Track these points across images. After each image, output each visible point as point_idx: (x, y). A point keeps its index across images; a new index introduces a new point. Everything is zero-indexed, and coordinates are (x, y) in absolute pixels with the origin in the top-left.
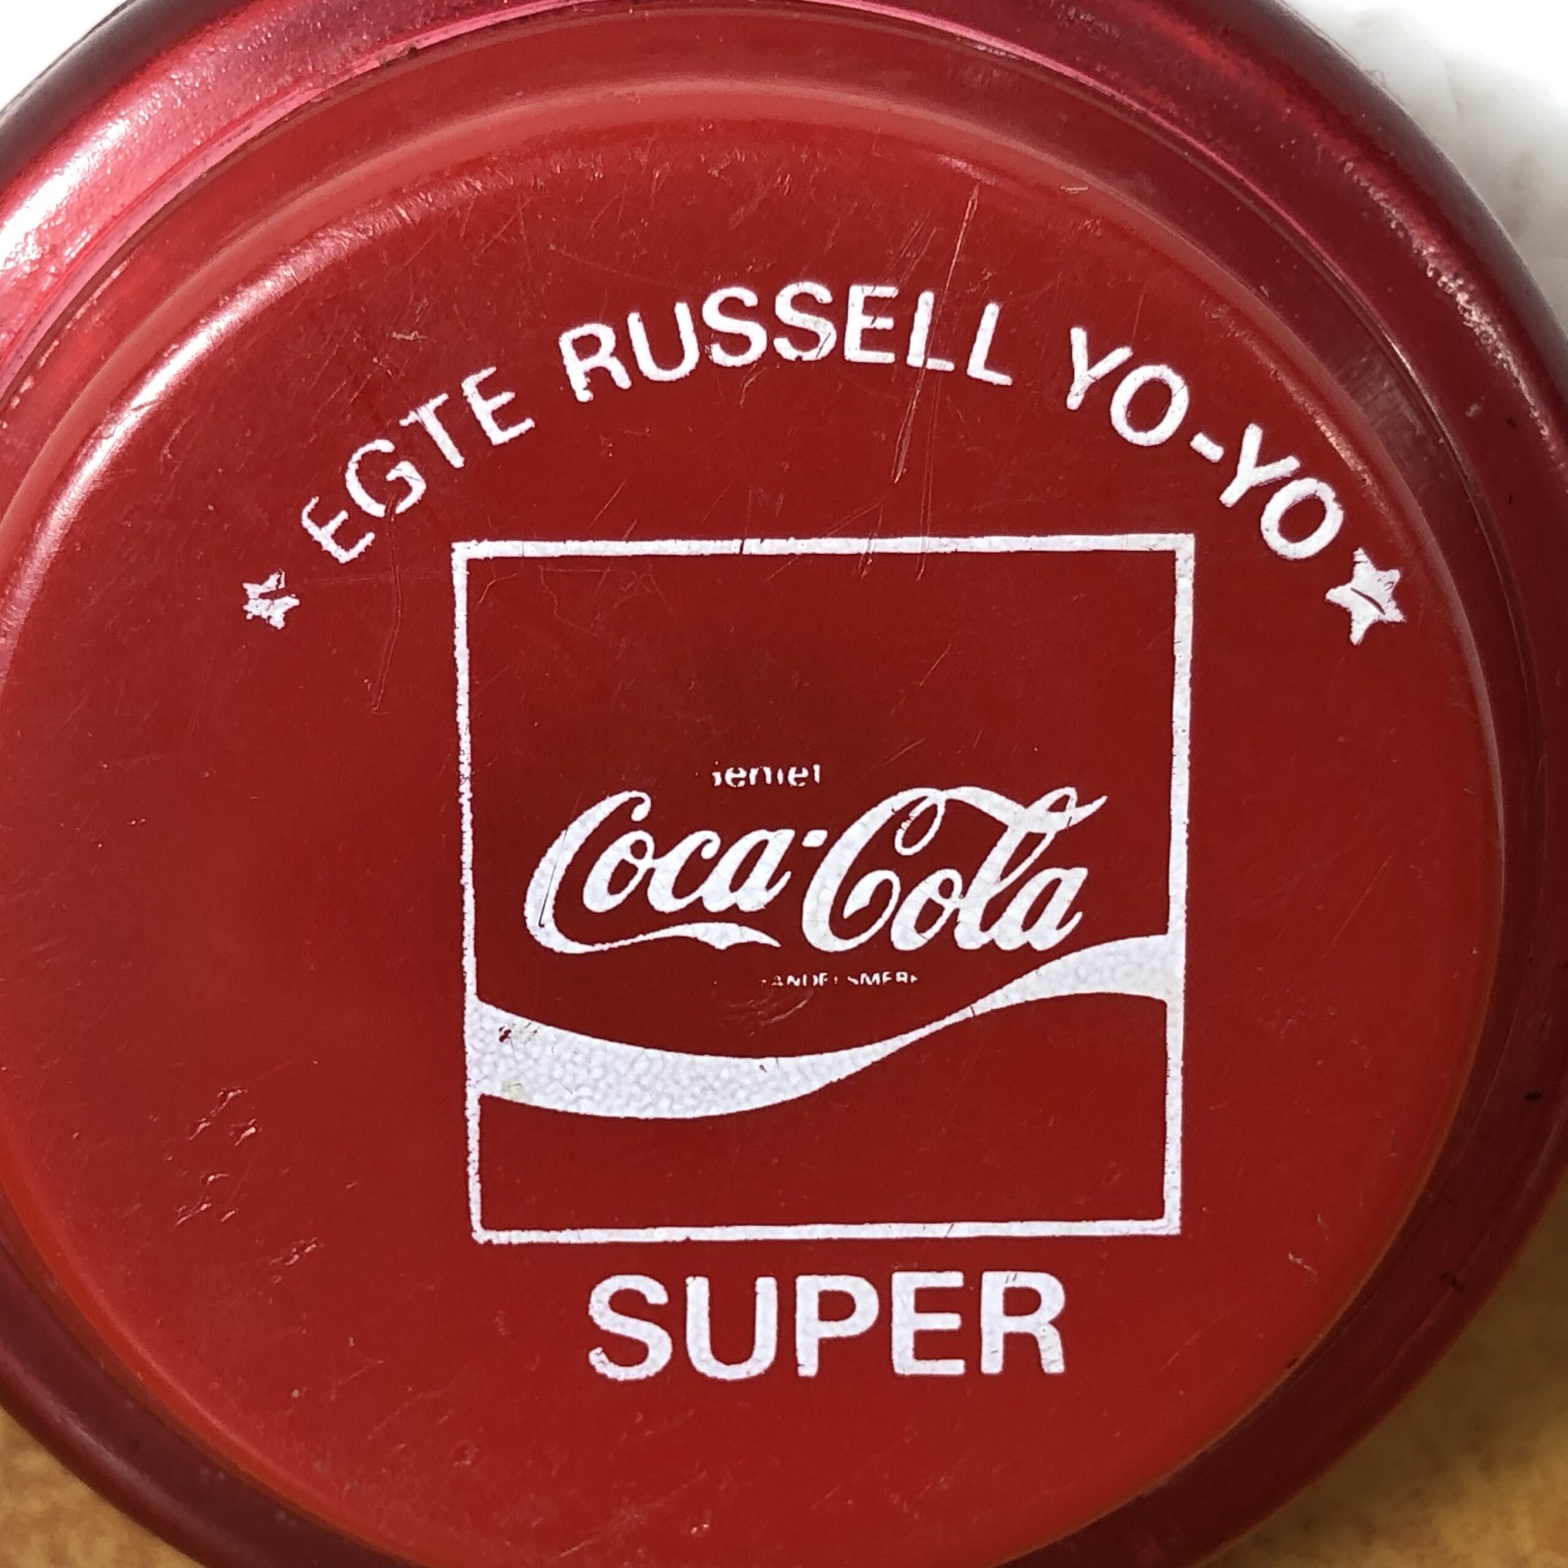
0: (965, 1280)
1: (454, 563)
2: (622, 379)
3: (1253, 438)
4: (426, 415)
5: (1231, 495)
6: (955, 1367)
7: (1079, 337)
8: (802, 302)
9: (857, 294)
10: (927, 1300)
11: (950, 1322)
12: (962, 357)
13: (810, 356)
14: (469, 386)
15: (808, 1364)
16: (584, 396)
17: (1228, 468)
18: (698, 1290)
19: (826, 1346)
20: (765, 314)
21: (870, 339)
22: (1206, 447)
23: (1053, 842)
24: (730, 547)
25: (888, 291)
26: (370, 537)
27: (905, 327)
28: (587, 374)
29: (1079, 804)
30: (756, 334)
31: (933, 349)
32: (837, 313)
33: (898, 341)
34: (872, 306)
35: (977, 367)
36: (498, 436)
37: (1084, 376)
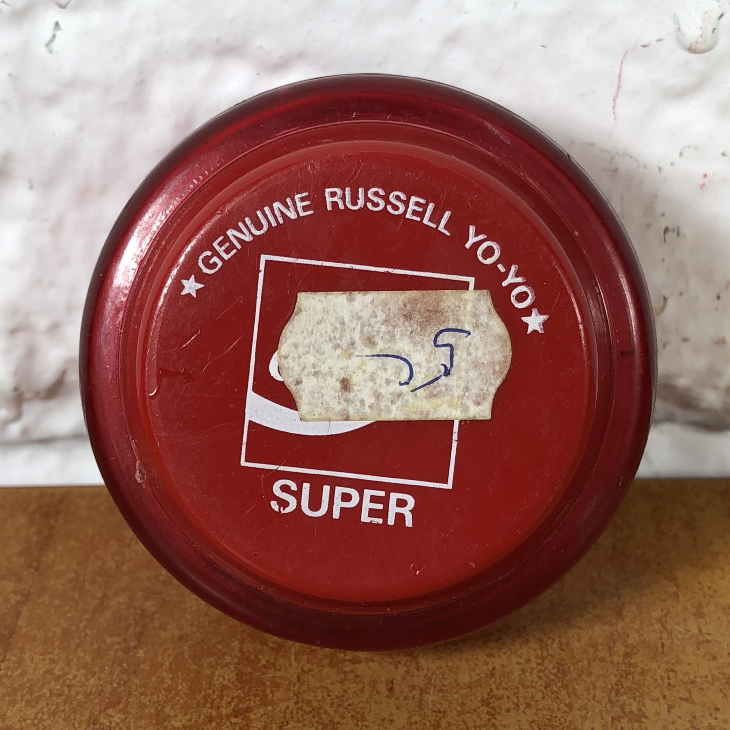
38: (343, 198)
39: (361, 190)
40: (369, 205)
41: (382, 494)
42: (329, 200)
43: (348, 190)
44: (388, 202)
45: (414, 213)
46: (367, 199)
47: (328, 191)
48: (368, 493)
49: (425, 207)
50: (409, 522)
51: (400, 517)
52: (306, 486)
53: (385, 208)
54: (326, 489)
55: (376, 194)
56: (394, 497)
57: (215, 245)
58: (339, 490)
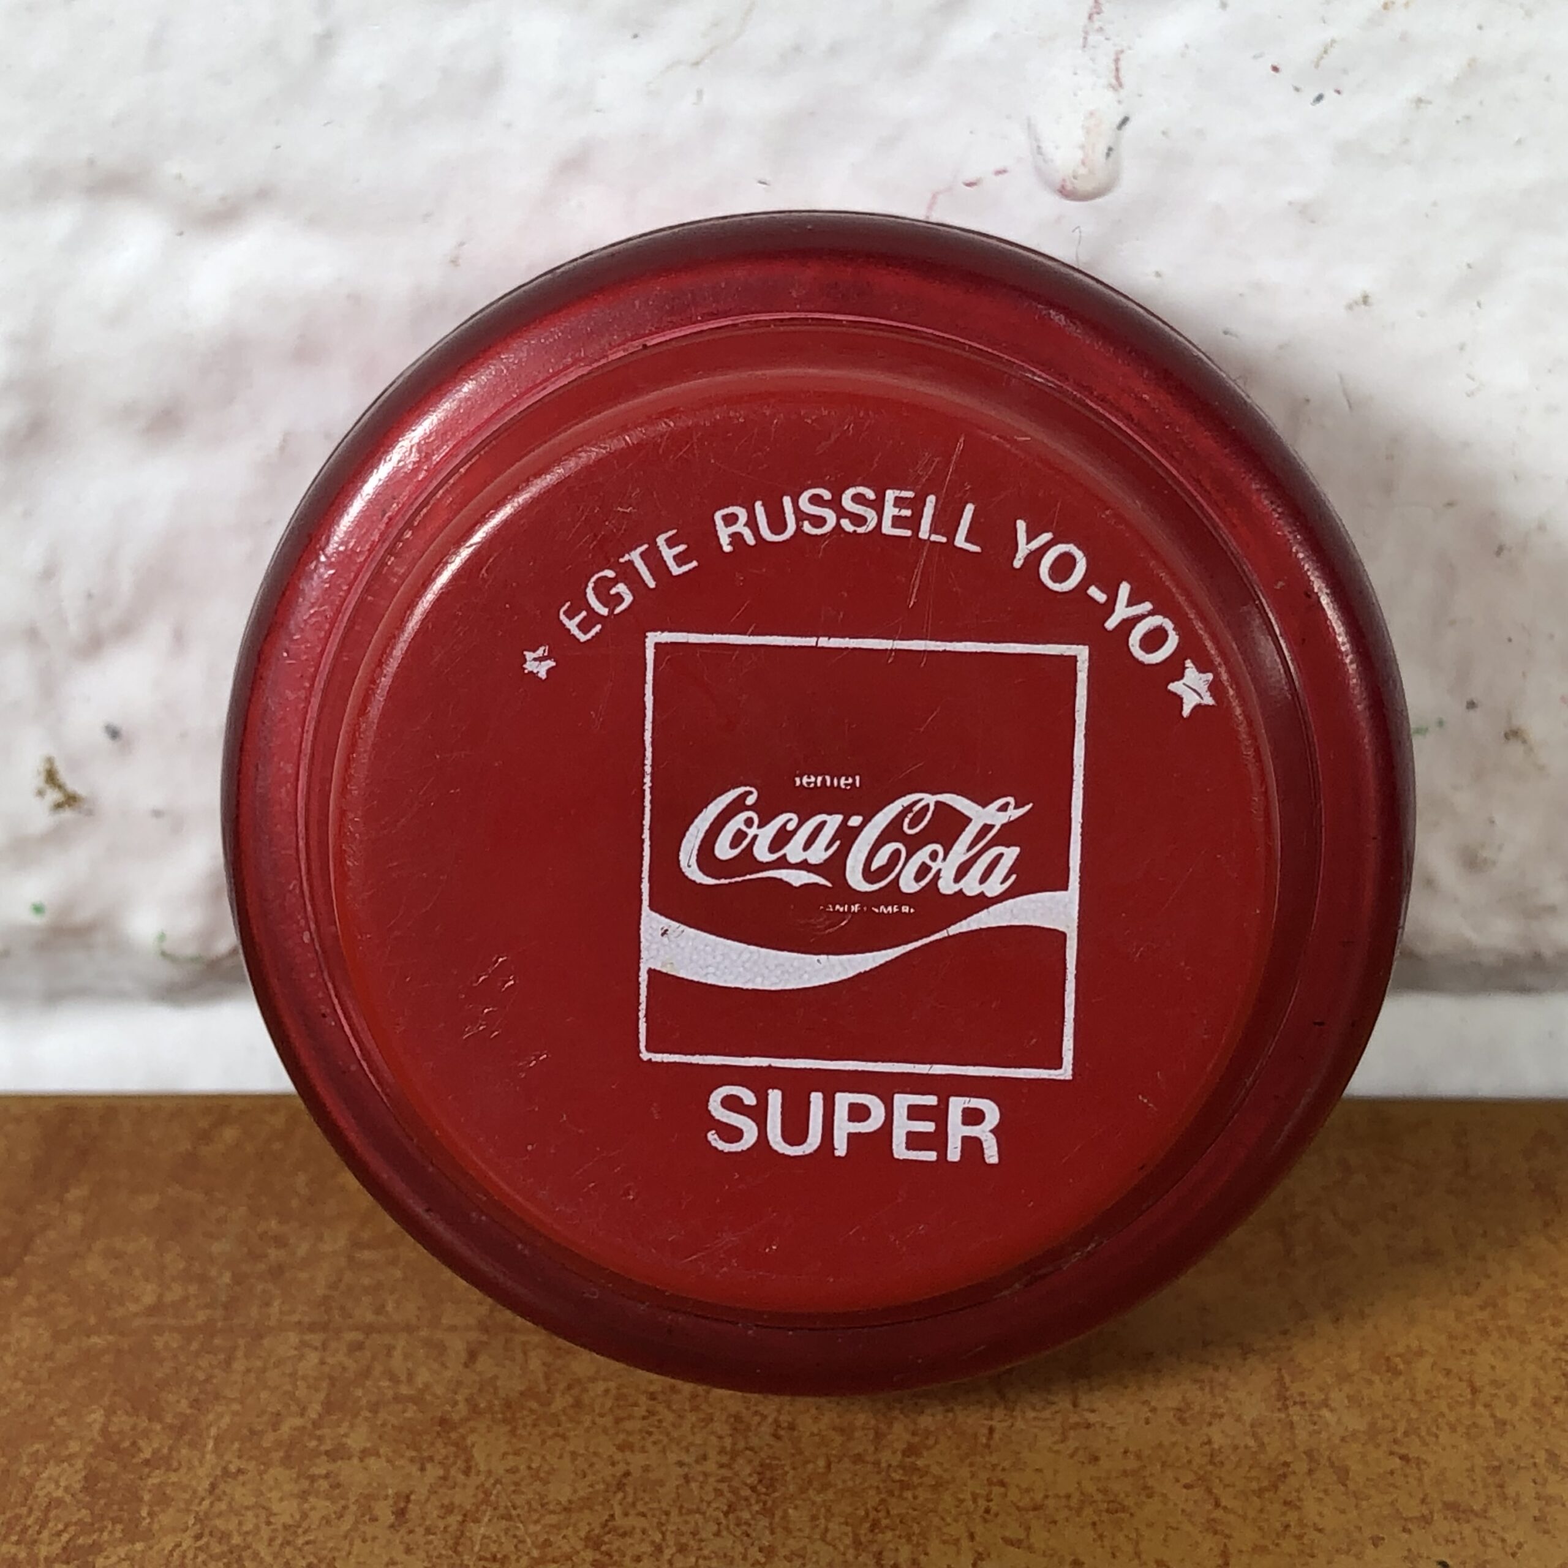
0: (939, 1101)
1: (647, 645)
2: (750, 540)
3: (1124, 590)
4: (635, 556)
5: (1111, 624)
6: (931, 1156)
7: (1021, 525)
8: (858, 499)
9: (890, 495)
10: (915, 1113)
11: (929, 1127)
12: (952, 534)
13: (861, 530)
14: (661, 540)
15: (841, 1148)
16: (727, 549)
17: (1109, 607)
18: (775, 1097)
19: (852, 1137)
20: (835, 504)
21: (897, 522)
22: (1096, 593)
23: (999, 830)
24: (811, 641)
25: (910, 494)
26: (598, 627)
27: (918, 516)
28: (730, 536)
29: (1016, 807)
30: (830, 516)
31: (934, 530)
32: (878, 505)
33: (914, 523)
34: (899, 502)
35: (960, 541)
36: (676, 571)
37: (1024, 549)
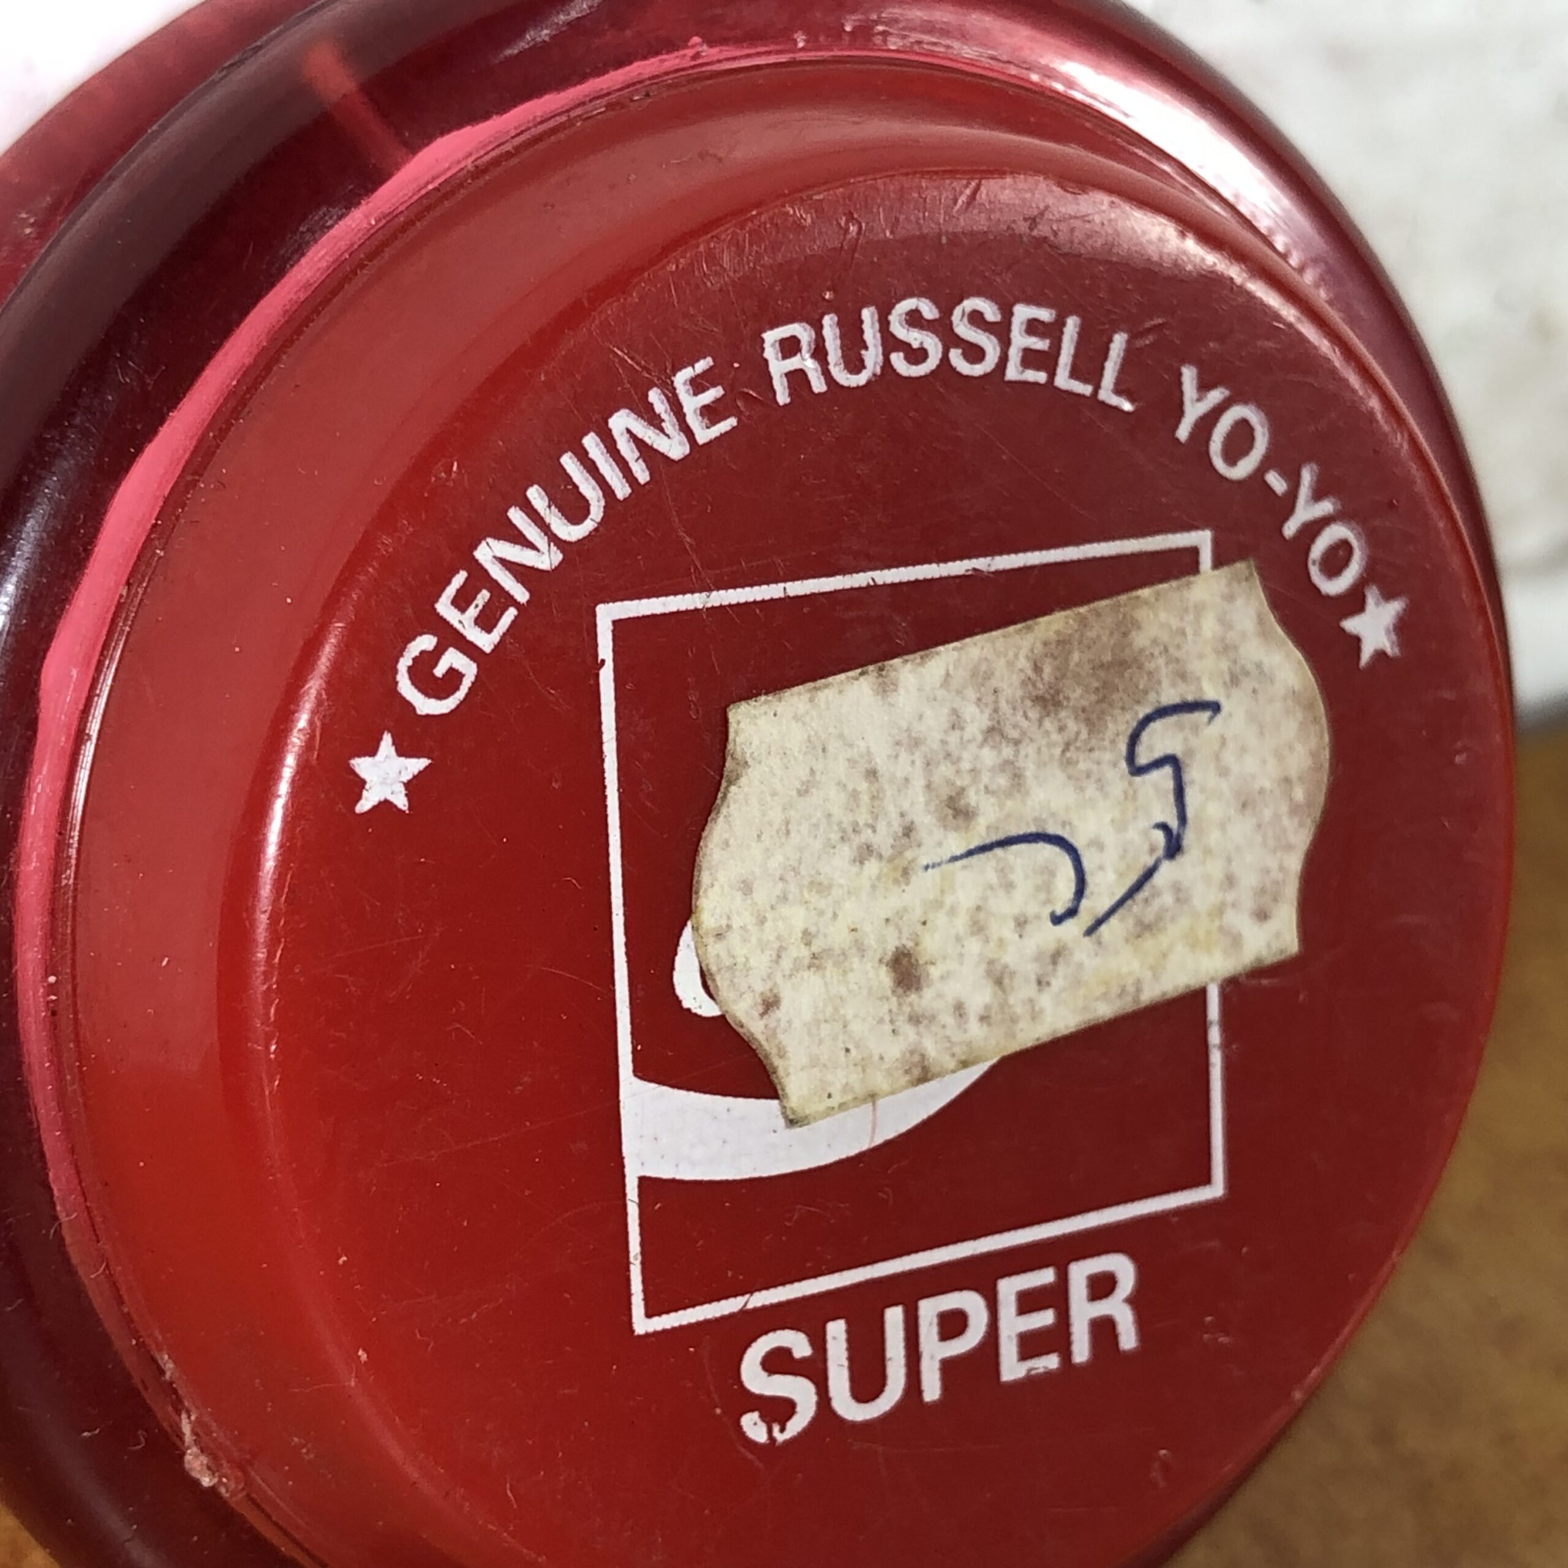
38: (820, 353)
39: (868, 315)
40: (898, 360)
41: (1046, 1276)
42: (778, 368)
43: (829, 322)
44: (950, 340)
45: (1030, 358)
46: (890, 343)
47: (771, 337)
48: (1009, 1288)
49: (1053, 331)
50: (1128, 1339)
51: (1104, 1329)
52: (837, 1331)
53: (945, 359)
54: (894, 1317)
55: (914, 319)
56: (1080, 1272)
57: (444, 607)
58: (930, 1309)
